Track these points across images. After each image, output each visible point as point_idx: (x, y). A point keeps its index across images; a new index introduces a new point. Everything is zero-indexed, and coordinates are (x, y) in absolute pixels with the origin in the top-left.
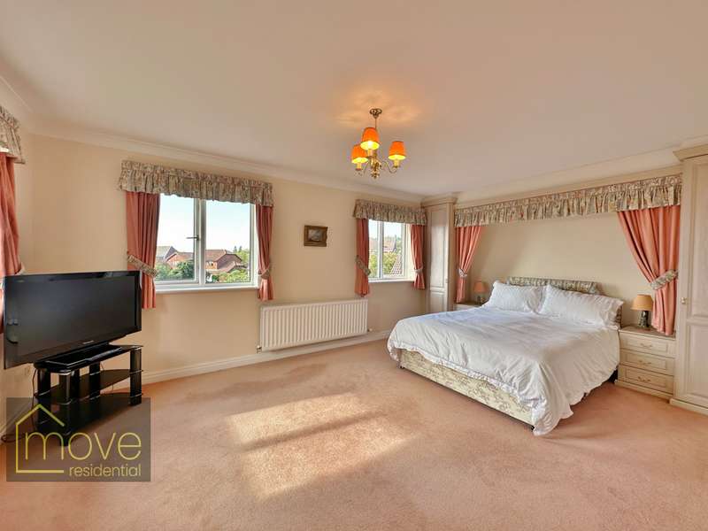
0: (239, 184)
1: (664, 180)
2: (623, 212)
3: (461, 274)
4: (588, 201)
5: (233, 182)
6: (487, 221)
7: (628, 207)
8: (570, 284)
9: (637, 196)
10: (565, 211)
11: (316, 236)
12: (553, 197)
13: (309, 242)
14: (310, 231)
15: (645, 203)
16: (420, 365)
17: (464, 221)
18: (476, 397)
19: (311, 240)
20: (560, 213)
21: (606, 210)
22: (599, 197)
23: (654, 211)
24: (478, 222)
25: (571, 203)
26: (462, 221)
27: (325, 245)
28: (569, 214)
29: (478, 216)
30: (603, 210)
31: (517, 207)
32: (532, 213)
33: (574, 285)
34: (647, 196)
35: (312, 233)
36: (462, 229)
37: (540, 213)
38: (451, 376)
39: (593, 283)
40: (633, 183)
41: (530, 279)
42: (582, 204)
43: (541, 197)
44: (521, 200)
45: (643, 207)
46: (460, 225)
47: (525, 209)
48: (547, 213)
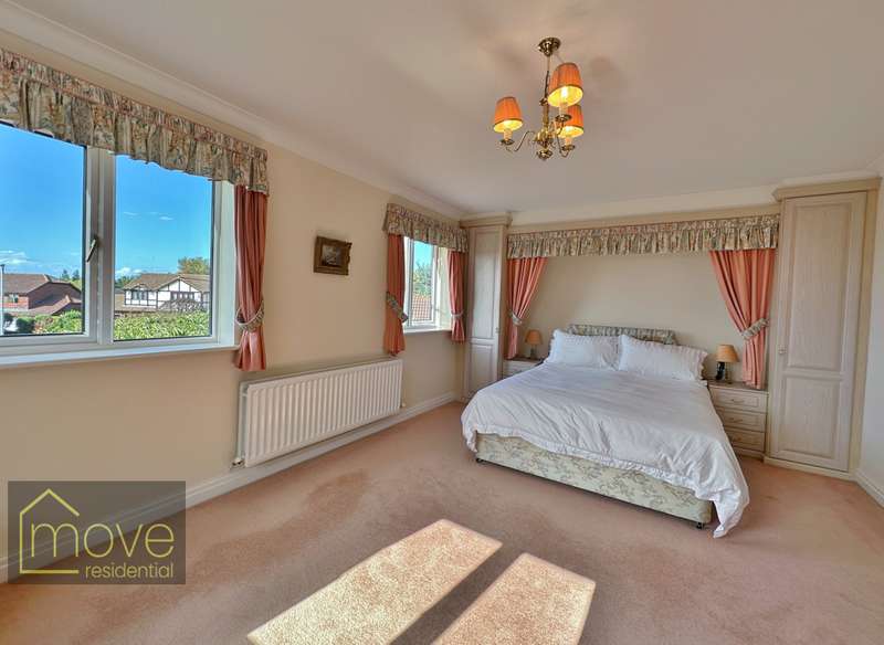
0: (204, 139)
1: (760, 219)
2: (717, 253)
3: (516, 321)
4: (680, 236)
5: (192, 131)
6: (554, 253)
7: (724, 246)
8: (644, 333)
9: (733, 236)
10: (654, 247)
11: (332, 257)
12: (639, 228)
13: (322, 265)
14: (324, 247)
15: (741, 244)
16: (513, 455)
17: (522, 251)
18: (611, 493)
19: (324, 263)
20: (648, 250)
21: (700, 248)
22: (692, 233)
23: (748, 253)
24: (542, 252)
25: (660, 236)
26: (518, 250)
27: (345, 272)
28: (657, 250)
29: (542, 245)
30: (697, 249)
31: (594, 238)
32: (613, 247)
33: (649, 334)
34: (743, 235)
35: (327, 251)
36: (518, 263)
37: (622, 248)
38: (570, 466)
39: (670, 332)
40: (729, 219)
41: (598, 327)
42: (673, 239)
43: (624, 227)
44: (600, 229)
45: (738, 247)
46: (516, 256)
47: (605, 240)
48: (631, 247)
